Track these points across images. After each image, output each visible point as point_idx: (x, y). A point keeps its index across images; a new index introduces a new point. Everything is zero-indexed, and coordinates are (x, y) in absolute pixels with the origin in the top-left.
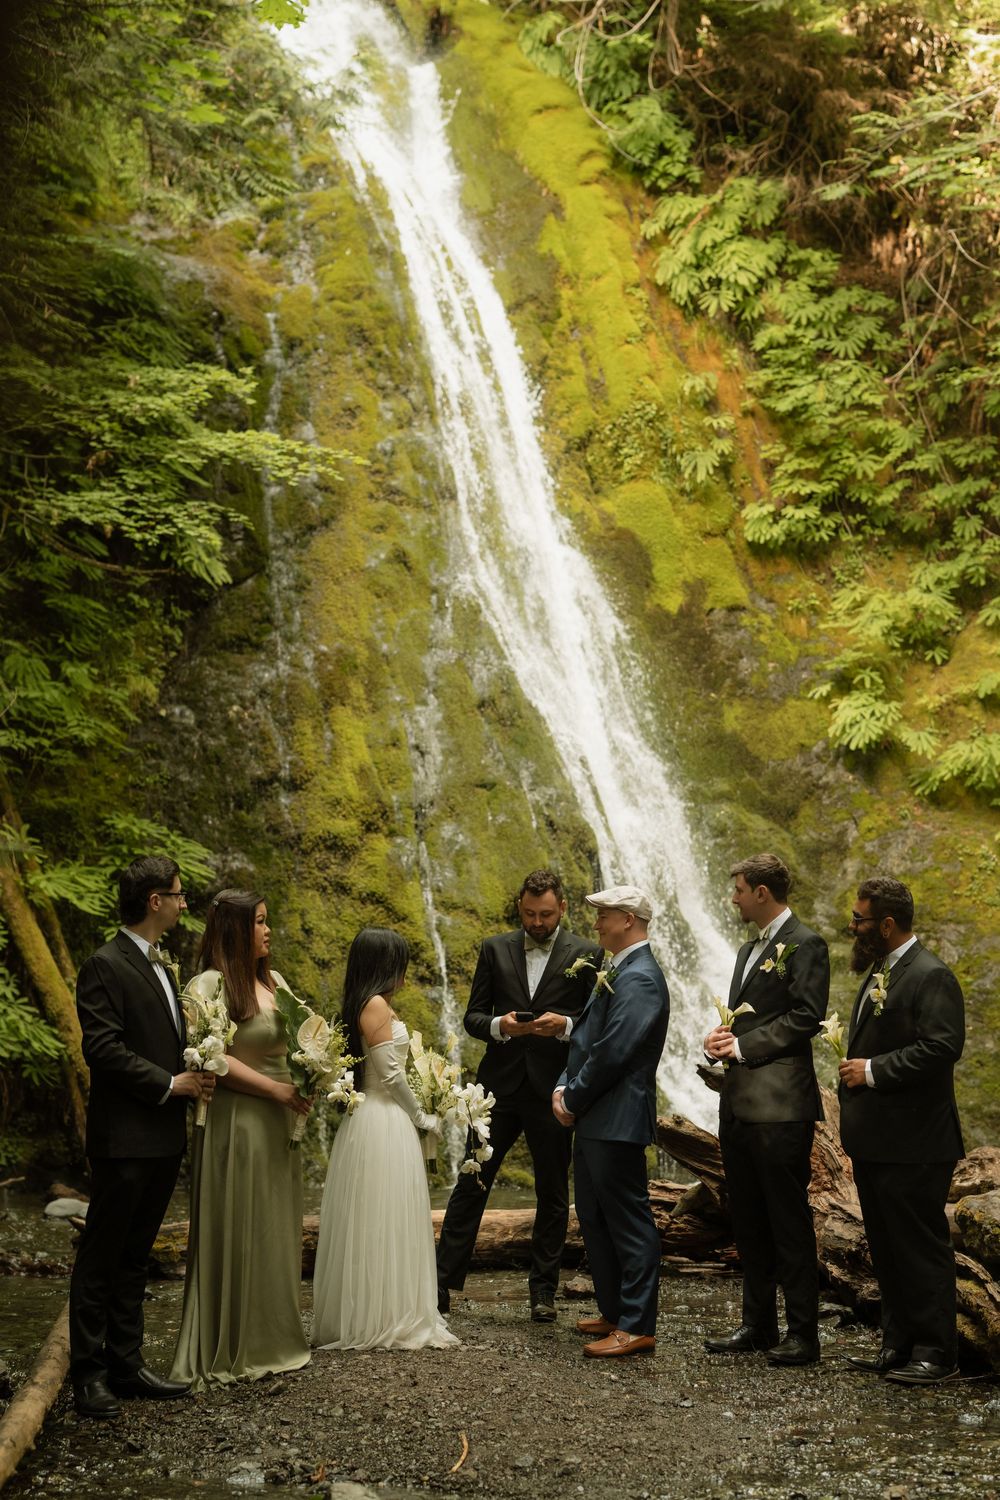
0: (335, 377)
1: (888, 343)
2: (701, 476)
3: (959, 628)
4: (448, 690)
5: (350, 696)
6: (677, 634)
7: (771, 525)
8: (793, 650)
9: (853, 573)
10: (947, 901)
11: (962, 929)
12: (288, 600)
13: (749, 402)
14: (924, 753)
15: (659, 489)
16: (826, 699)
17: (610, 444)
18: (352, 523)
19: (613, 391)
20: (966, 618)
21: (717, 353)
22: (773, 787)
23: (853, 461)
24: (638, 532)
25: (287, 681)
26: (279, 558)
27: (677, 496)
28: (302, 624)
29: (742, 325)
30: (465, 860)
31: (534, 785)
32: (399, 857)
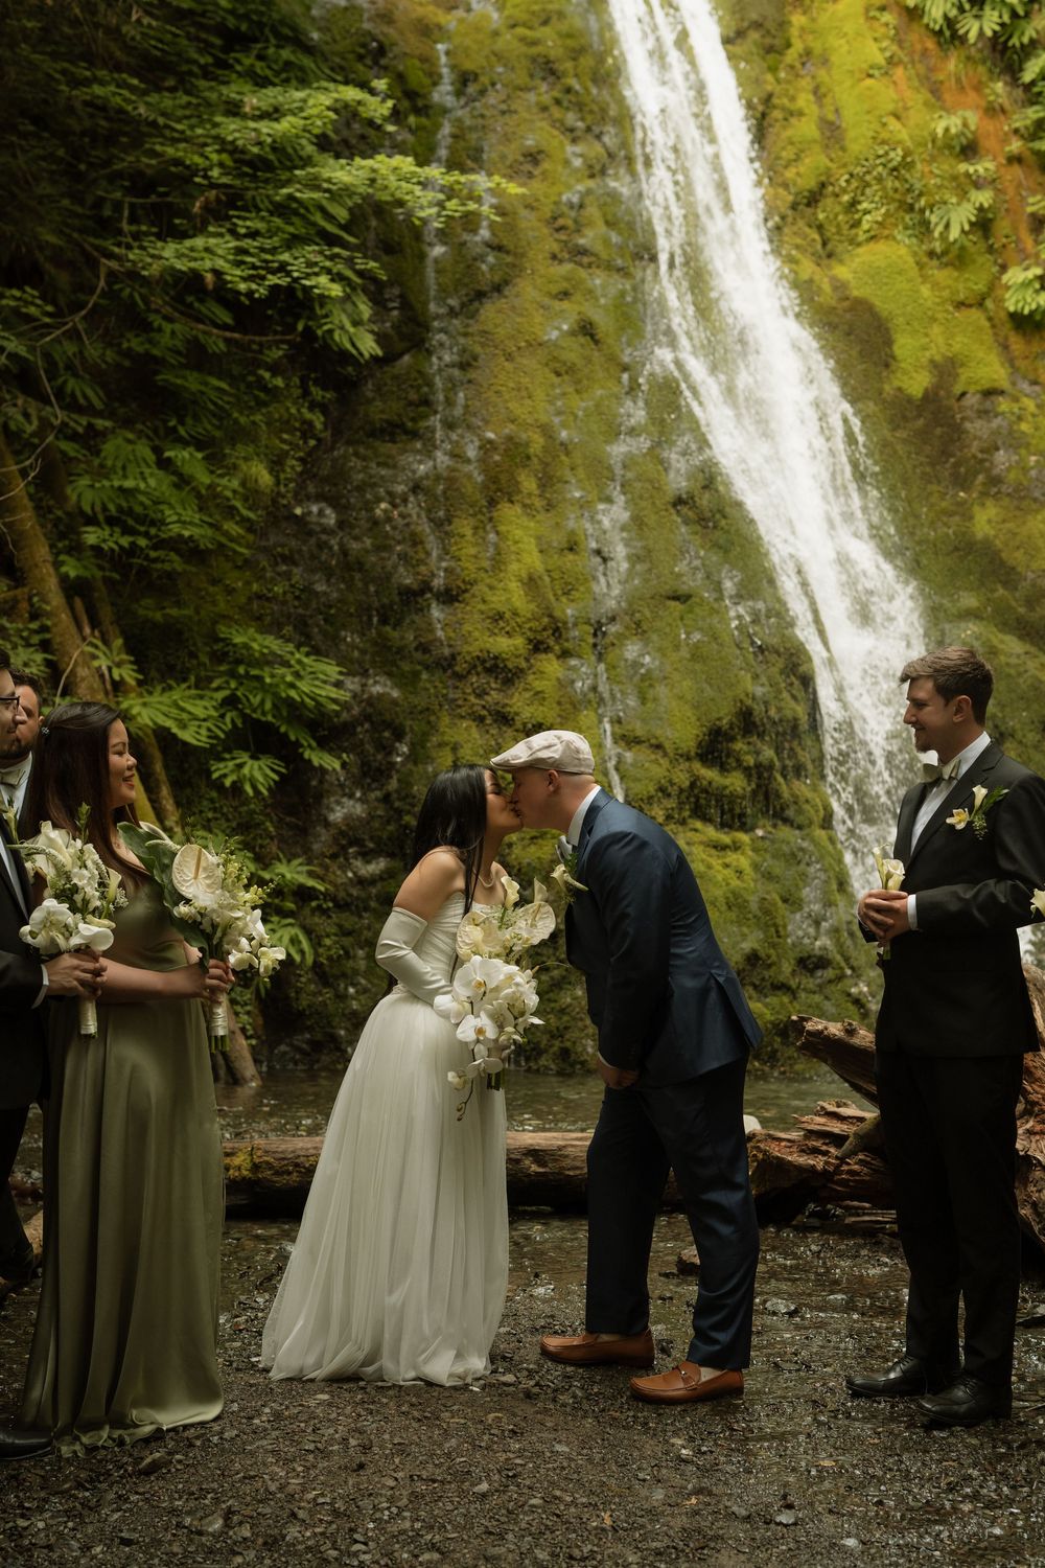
0: (515, 117)
2: (954, 234)
4: (638, 485)
5: (520, 492)
6: (921, 422)
7: (1037, 292)
12: (451, 379)
13: (1016, 146)
15: (903, 251)
17: (846, 198)
18: (529, 289)
19: (851, 134)
21: (978, 87)
22: (1030, 603)
24: (877, 302)
25: (445, 474)
27: (925, 259)
28: (466, 407)
29: (1009, 53)
30: (651, 686)
31: (739, 598)
32: (573, 682)
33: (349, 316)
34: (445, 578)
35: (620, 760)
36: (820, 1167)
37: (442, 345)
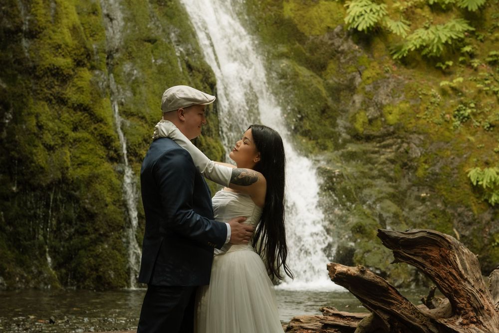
10: (413, 121)
11: (422, 137)
14: (401, 34)
22: (312, 51)
30: (138, 86)
31: (179, 43)
32: (98, 83)
34: (29, 25)
35: (123, 125)
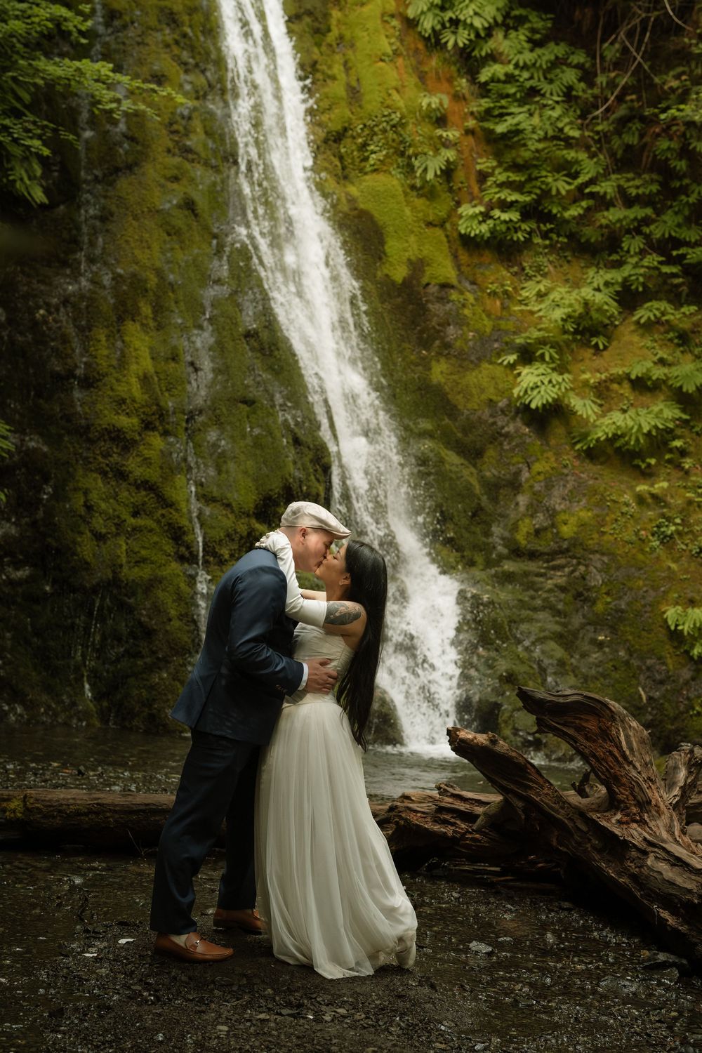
0: (147, 48)
1: (584, 91)
2: (430, 176)
3: (617, 323)
4: (222, 320)
5: (139, 314)
6: (399, 300)
7: (480, 223)
8: (488, 325)
9: (539, 269)
10: (596, 536)
11: (606, 559)
12: (94, 227)
13: (471, 123)
14: (588, 417)
15: (395, 182)
16: (512, 366)
17: (360, 140)
18: (151, 171)
19: (367, 97)
20: (623, 316)
21: (450, 80)
23: (550, 180)
24: (376, 215)
25: (88, 295)
26: (88, 191)
27: (408, 190)
28: (104, 248)
29: (472, 60)
30: (225, 462)
31: (285, 407)
32: (171, 453)
33: (26, 171)
34: (85, 369)
35: (200, 513)
36: (450, 833)
37: (88, 202)
